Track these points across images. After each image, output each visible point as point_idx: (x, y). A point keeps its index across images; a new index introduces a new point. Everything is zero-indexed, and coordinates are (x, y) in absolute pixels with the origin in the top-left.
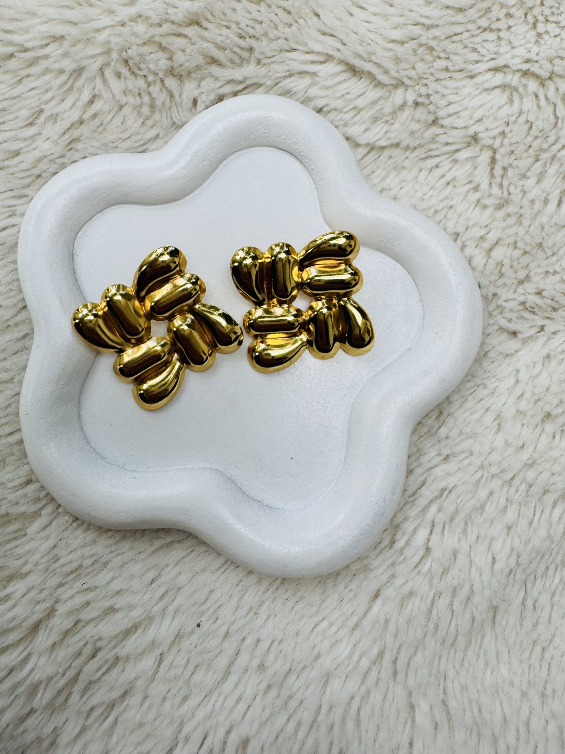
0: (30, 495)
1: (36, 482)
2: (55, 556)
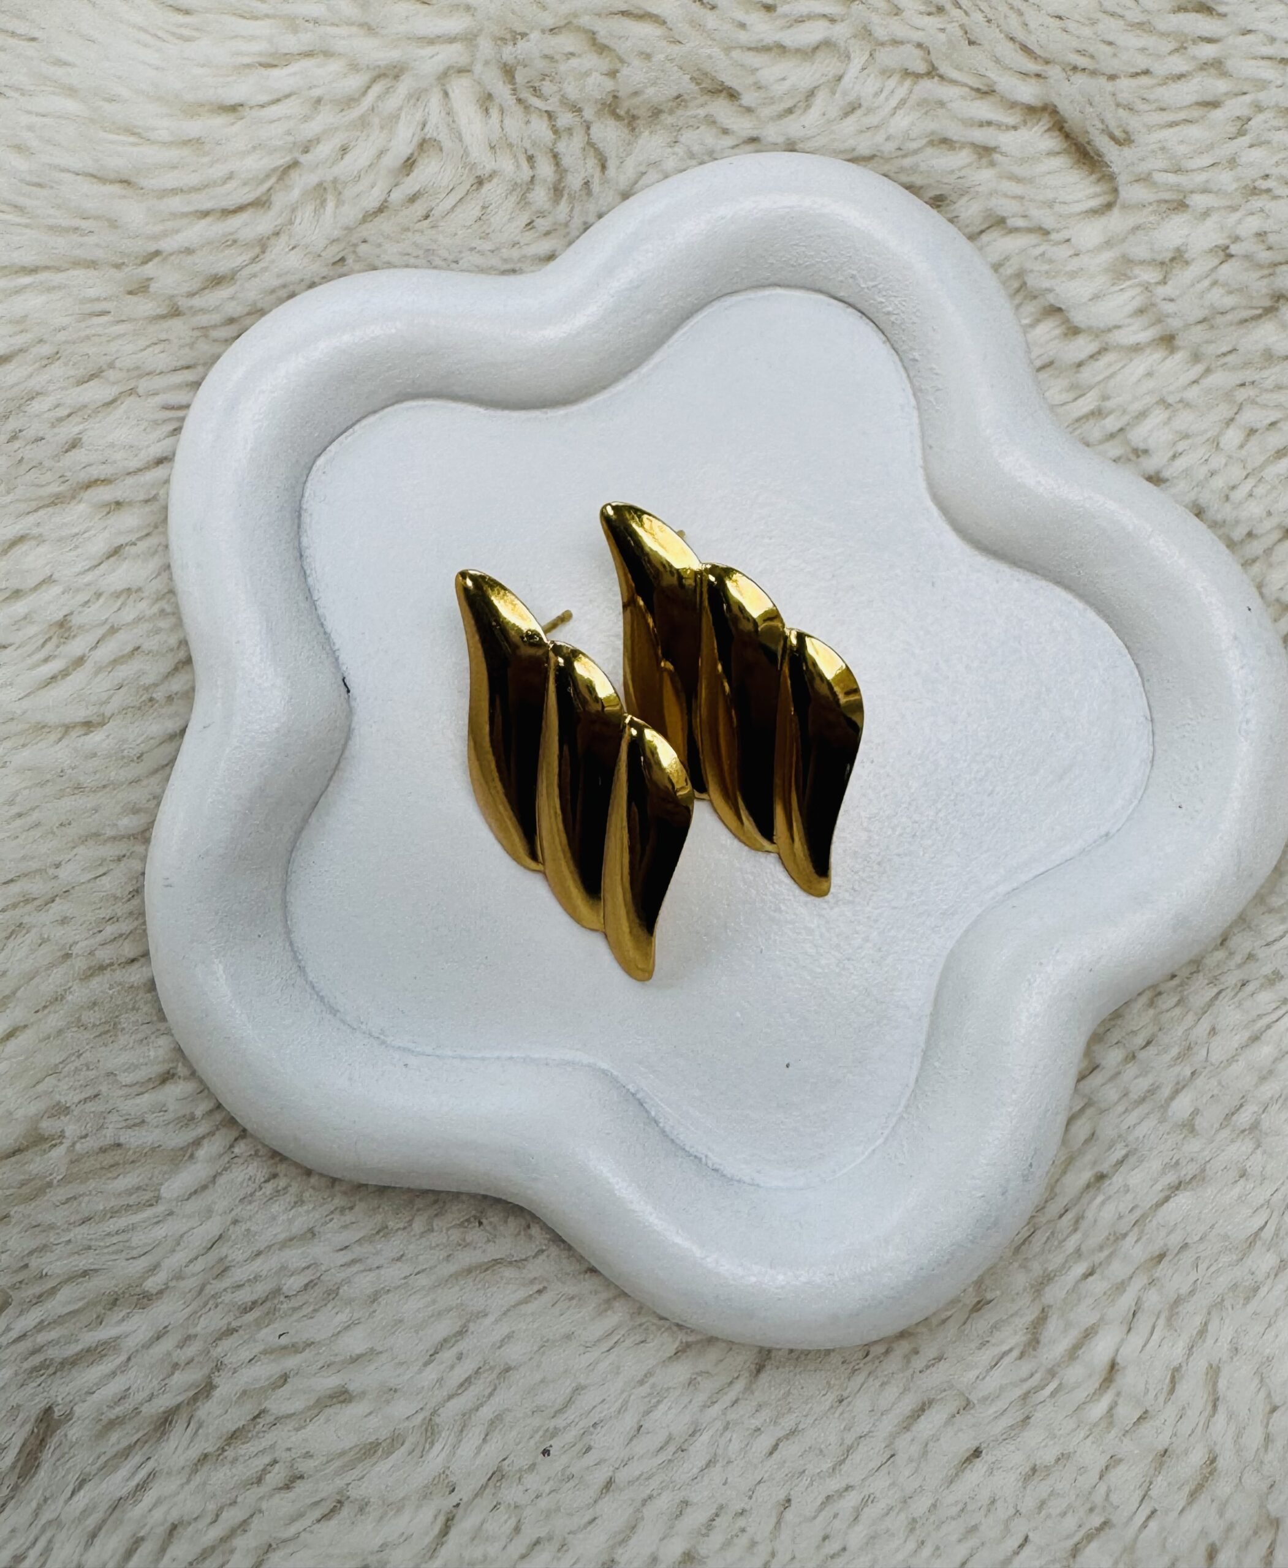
0: (172, 1106)
1: (185, 1079)
2: (221, 1260)
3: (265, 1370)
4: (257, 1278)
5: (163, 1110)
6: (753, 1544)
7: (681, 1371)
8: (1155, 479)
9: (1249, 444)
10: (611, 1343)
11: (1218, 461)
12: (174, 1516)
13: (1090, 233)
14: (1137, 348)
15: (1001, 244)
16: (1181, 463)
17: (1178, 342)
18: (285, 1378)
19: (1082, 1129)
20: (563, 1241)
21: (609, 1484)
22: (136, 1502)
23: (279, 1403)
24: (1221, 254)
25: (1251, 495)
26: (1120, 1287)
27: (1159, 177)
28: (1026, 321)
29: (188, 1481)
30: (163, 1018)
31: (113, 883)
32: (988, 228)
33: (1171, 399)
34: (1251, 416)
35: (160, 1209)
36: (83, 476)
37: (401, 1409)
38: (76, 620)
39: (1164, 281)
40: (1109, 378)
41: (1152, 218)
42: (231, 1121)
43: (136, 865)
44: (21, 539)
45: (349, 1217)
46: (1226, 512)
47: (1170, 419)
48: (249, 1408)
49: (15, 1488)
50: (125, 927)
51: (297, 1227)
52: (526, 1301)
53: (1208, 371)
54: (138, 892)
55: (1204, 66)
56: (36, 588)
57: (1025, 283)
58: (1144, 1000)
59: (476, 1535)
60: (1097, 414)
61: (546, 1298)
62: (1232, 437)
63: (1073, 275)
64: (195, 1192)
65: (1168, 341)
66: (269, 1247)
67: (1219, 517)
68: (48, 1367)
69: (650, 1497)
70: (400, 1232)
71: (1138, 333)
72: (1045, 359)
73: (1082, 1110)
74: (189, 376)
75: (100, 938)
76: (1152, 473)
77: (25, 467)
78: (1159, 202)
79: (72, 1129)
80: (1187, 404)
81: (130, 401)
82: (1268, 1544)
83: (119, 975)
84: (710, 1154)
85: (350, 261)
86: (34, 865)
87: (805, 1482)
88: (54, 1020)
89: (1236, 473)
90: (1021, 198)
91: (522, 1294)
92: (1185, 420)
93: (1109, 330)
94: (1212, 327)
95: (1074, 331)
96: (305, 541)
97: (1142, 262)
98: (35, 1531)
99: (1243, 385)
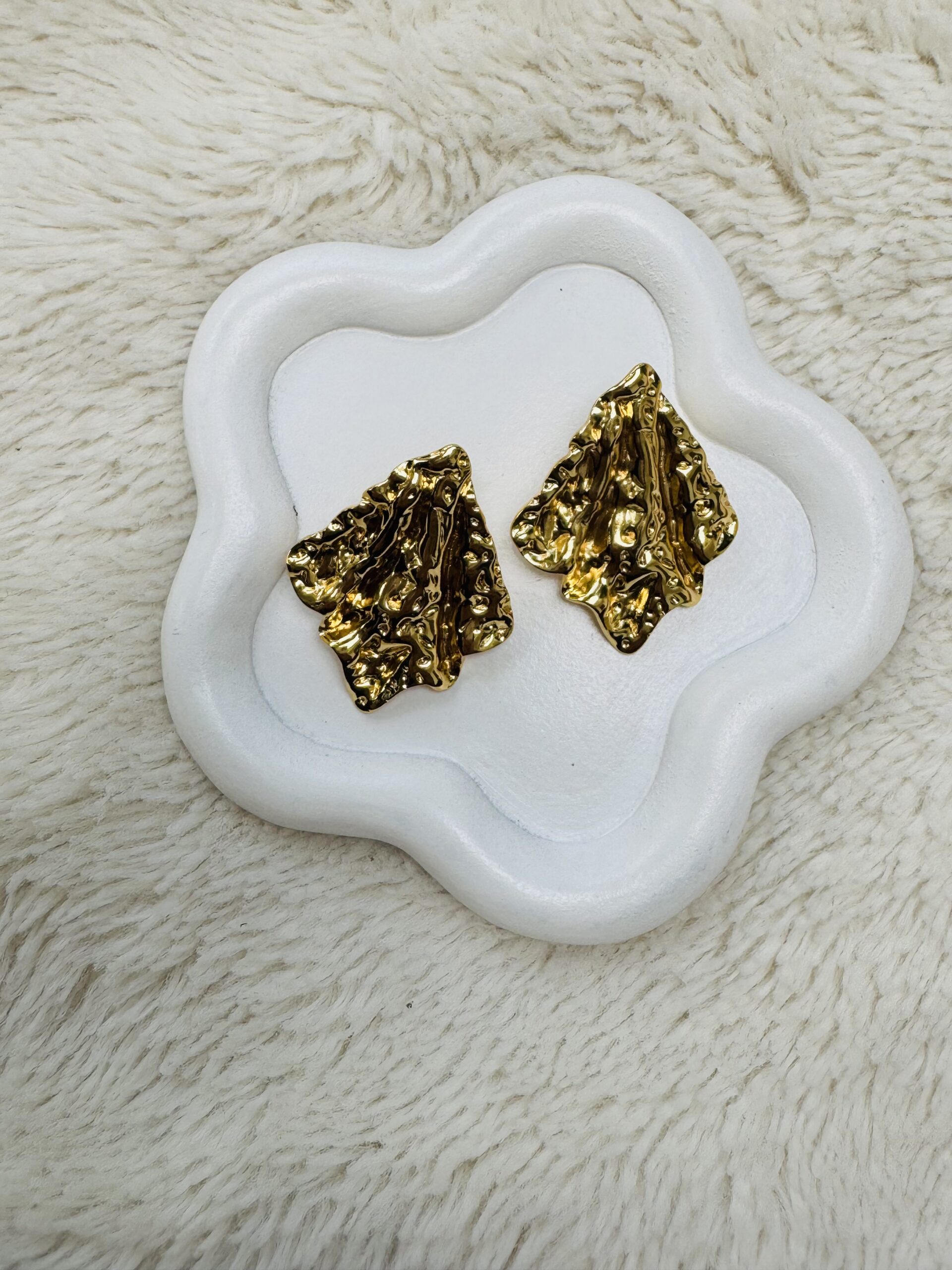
0: (175, 777)
1: (184, 760)
2: (205, 876)
3: (232, 947)
4: (227, 889)
5: (169, 778)
6: (540, 1067)
7: (498, 957)
8: (826, 398)
9: (887, 378)
10: (453, 938)
11: (866, 388)
12: (170, 1037)
13: (789, 237)
14: (817, 313)
15: (730, 243)
16: (842, 389)
17: (845, 309)
18: (243, 953)
19: (761, 811)
20: (426, 873)
21: (449, 1028)
22: (145, 1027)
23: (240, 968)
24: (875, 254)
25: (887, 410)
26: (780, 913)
27: (838, 201)
28: (745, 294)
29: (180, 1016)
30: (171, 722)
31: (143, 632)
32: (723, 232)
33: (838, 347)
34: (889, 359)
35: (165, 842)
36: (131, 369)
37: (317, 975)
38: (122, 462)
39: (837, 270)
40: (799, 332)
41: (831, 229)
42: (214, 788)
43: (156, 621)
44: (89, 408)
45: (288, 852)
46: (871, 421)
47: (836, 360)
48: (220, 971)
49: (68, 1014)
50: (149, 661)
51: (254, 857)
52: (400, 909)
53: (862, 329)
54: (157, 640)
55: (867, 131)
56: (97, 440)
57: (745, 269)
58: (803, 732)
59: (363, 1056)
60: (791, 354)
61: (414, 907)
62: (877, 372)
63: (778, 264)
64: (188, 832)
65: (838, 309)
66: (235, 870)
67: (866, 424)
68: (92, 938)
69: (475, 1035)
70: (320, 863)
71: (817, 303)
72: (756, 320)
73: (761, 800)
74: (201, 308)
75: (131, 668)
76: (824, 394)
77: (92, 362)
78: (834, 217)
79: (110, 787)
80: (848, 350)
81: (162, 323)
82: (869, 1079)
83: (143, 692)
84: (522, 820)
85: (308, 236)
86: (91, 619)
87: (576, 1029)
88: (100, 718)
89: (878, 395)
90: (746, 211)
91: (398, 904)
92: (847, 360)
93: (801, 300)
94: (867, 300)
95: (776, 300)
96: (272, 417)
97: (823, 257)
98: (79, 1043)
99: (885, 339)
